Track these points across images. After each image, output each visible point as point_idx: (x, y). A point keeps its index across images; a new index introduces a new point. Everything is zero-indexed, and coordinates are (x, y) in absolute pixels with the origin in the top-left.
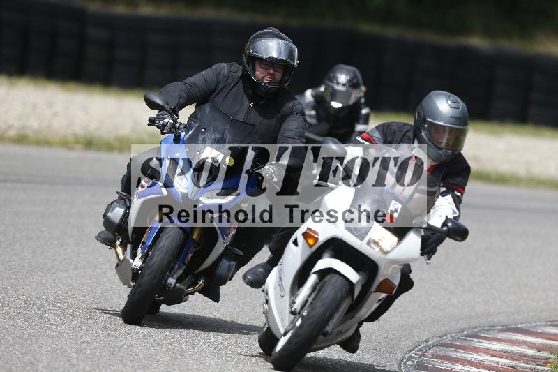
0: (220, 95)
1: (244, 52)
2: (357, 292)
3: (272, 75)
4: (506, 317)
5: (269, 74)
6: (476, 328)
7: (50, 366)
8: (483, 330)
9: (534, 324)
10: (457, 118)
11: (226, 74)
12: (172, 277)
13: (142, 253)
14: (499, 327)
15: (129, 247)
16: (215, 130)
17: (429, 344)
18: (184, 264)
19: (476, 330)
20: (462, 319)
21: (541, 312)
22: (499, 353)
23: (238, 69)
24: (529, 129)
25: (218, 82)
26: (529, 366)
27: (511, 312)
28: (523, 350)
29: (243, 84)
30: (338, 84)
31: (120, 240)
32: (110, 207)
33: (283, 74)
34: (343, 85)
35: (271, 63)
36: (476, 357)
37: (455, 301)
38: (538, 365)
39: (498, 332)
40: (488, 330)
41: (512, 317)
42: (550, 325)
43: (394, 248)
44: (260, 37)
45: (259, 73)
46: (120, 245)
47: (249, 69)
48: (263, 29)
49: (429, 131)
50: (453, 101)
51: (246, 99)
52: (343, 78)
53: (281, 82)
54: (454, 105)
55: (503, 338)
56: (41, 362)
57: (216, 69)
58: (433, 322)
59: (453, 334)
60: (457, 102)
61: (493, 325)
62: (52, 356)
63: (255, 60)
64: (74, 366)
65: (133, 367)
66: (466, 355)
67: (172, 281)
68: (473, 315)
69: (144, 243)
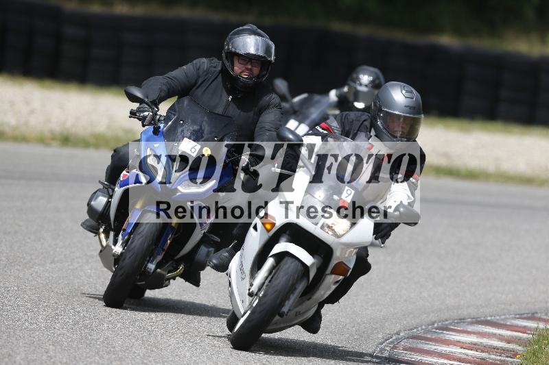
0: (200, 88)
1: (223, 47)
2: (312, 274)
3: (250, 70)
4: (476, 310)
5: (247, 69)
6: (447, 320)
7: (27, 358)
8: (453, 323)
9: (503, 317)
10: (410, 108)
11: (205, 68)
12: (152, 262)
13: (123, 239)
14: (469, 320)
15: (112, 234)
16: (194, 122)
17: (400, 337)
18: (163, 250)
19: (447, 323)
20: (433, 312)
21: (511, 305)
22: (468, 345)
23: (217, 64)
24: (498, 125)
25: (199, 77)
26: (499, 358)
27: (481, 305)
28: (493, 342)
29: (223, 78)
30: (361, 85)
31: (103, 227)
32: (94, 196)
33: (261, 69)
34: (366, 86)
35: (249, 58)
36: (446, 349)
37: (425, 294)
38: (507, 357)
39: (468, 324)
40: (457, 323)
41: (481, 310)
42: (518, 318)
43: (347, 232)
44: (239, 33)
45: (237, 68)
46: (103, 232)
47: (227, 64)
48: (242, 26)
49: (384, 120)
50: (407, 92)
51: (225, 93)
52: (365, 79)
53: (258, 77)
54: (408, 95)
55: (473, 331)
56: (19, 354)
57: (196, 64)
58: (404, 315)
59: (424, 327)
60: (411, 92)
61: (462, 318)
62: (30, 348)
63: (233, 56)
64: (51, 358)
65: (109, 359)
66: (436, 347)
67: (152, 266)
68: (443, 308)
69: (124, 230)
